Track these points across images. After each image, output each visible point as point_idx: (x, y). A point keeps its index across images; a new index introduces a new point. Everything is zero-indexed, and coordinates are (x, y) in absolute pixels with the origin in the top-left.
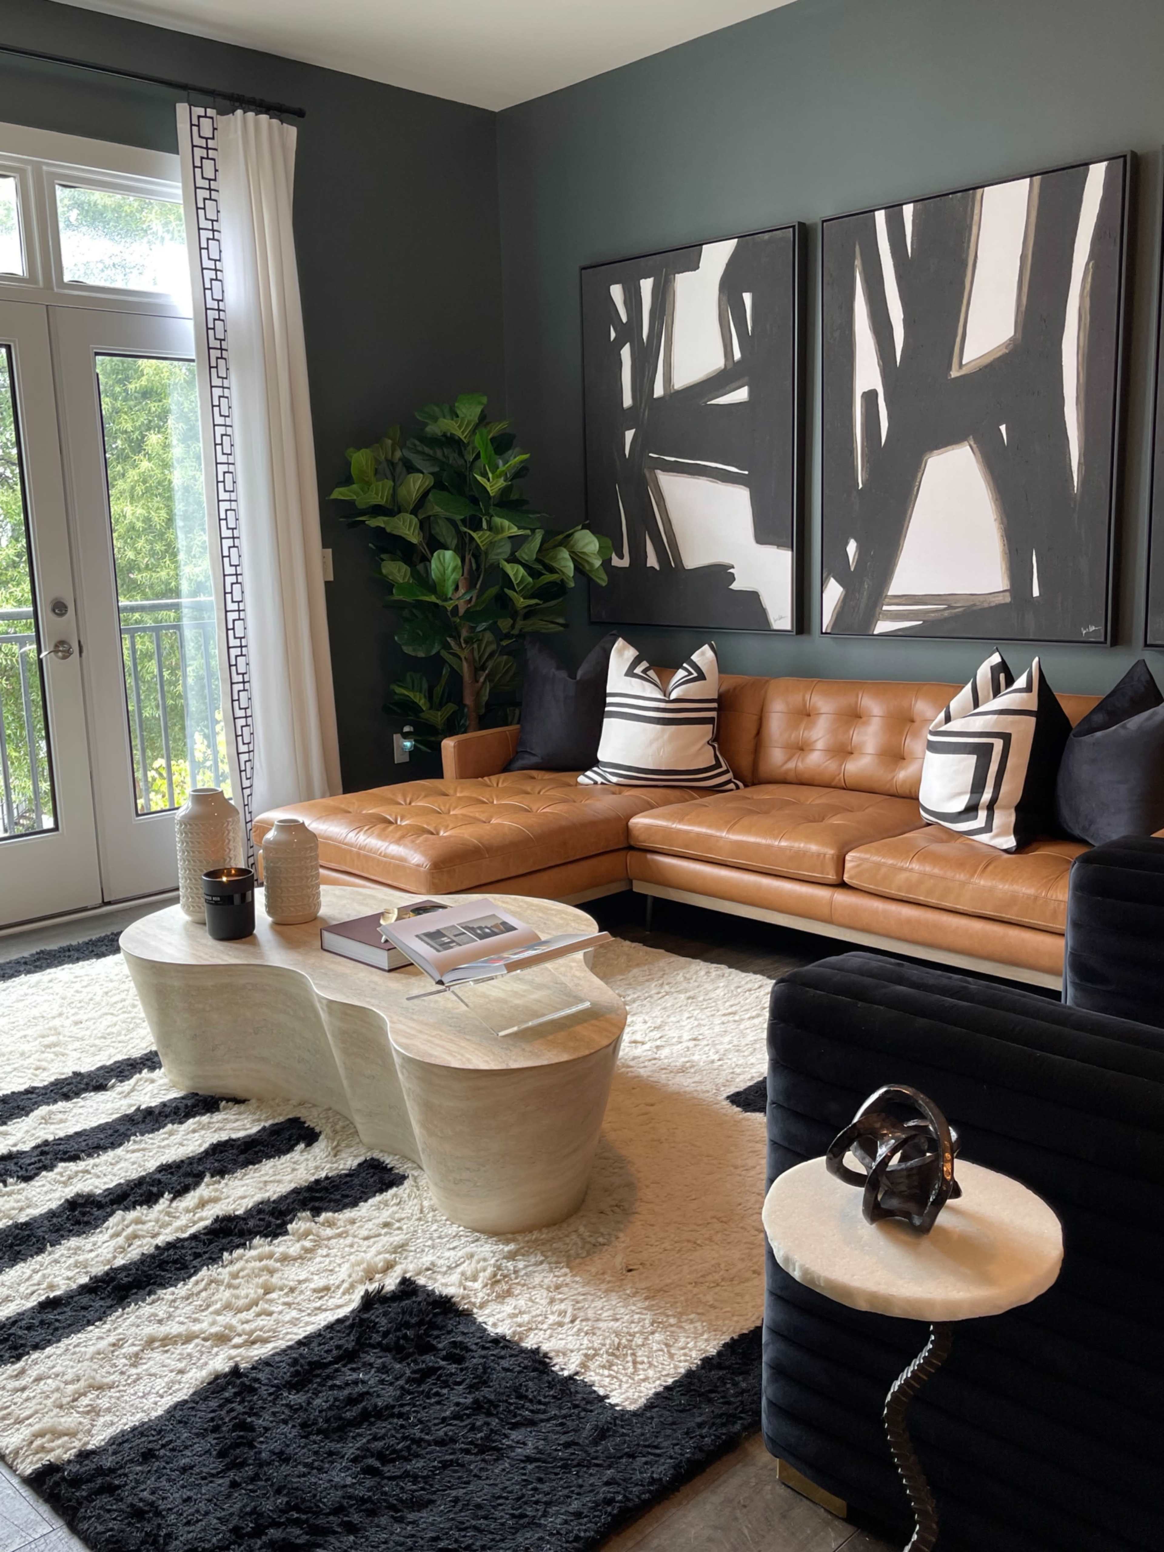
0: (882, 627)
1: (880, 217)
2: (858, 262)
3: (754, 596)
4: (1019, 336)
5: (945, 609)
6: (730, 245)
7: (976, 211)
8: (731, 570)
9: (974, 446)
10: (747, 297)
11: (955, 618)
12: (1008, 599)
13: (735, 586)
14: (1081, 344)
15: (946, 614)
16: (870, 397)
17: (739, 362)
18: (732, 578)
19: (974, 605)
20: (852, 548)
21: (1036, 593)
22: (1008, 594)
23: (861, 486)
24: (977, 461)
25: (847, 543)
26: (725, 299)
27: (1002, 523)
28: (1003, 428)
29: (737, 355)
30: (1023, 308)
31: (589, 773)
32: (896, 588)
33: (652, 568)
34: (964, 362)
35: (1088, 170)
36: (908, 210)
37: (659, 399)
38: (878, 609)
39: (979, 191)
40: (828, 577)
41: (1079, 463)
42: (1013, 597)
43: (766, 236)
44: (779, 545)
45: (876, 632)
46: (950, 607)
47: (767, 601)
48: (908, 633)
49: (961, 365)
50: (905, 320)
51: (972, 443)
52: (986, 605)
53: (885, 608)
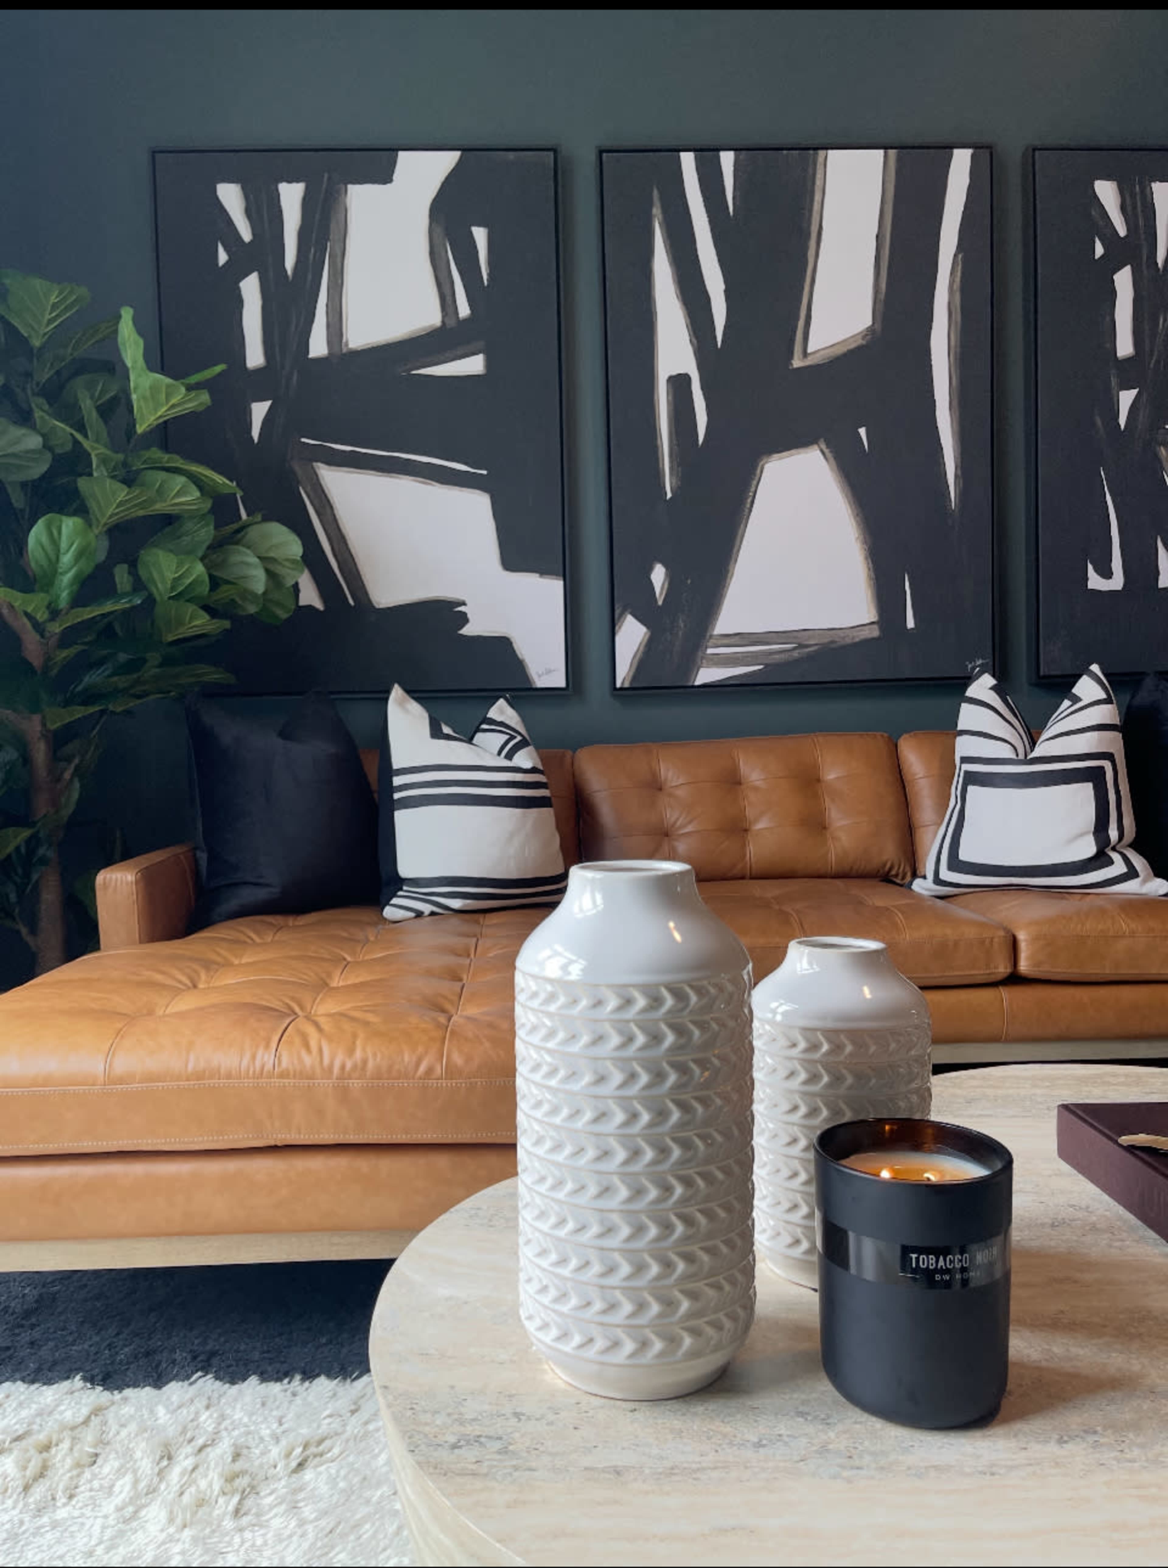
0: (706, 675)
1: (688, 160)
2: (657, 211)
3: (503, 644)
4: (878, 327)
5: (795, 649)
6: (448, 160)
7: (819, 176)
8: (462, 609)
9: (826, 451)
10: (480, 235)
11: (810, 657)
12: (875, 632)
13: (466, 631)
14: (953, 343)
15: (796, 654)
16: (679, 383)
17: (466, 320)
18: (463, 619)
19: (832, 642)
20: (658, 575)
21: (910, 623)
22: (875, 627)
23: (669, 495)
24: (832, 469)
25: (650, 569)
26: (439, 230)
27: (865, 542)
28: (862, 431)
29: (464, 310)
30: (882, 296)
31: (395, 901)
32: (726, 623)
33: (310, 608)
34: (809, 350)
35: (951, 156)
36: (727, 159)
37: (318, 361)
38: (700, 654)
39: (821, 153)
40: (622, 614)
41: (956, 476)
42: (882, 629)
43: (511, 155)
44: (543, 572)
45: (697, 683)
46: (801, 646)
47: (524, 649)
48: (744, 681)
49: (805, 354)
50: (727, 292)
51: (823, 446)
52: (848, 641)
53: (710, 651)
